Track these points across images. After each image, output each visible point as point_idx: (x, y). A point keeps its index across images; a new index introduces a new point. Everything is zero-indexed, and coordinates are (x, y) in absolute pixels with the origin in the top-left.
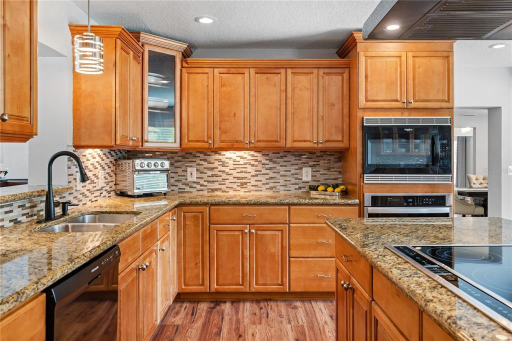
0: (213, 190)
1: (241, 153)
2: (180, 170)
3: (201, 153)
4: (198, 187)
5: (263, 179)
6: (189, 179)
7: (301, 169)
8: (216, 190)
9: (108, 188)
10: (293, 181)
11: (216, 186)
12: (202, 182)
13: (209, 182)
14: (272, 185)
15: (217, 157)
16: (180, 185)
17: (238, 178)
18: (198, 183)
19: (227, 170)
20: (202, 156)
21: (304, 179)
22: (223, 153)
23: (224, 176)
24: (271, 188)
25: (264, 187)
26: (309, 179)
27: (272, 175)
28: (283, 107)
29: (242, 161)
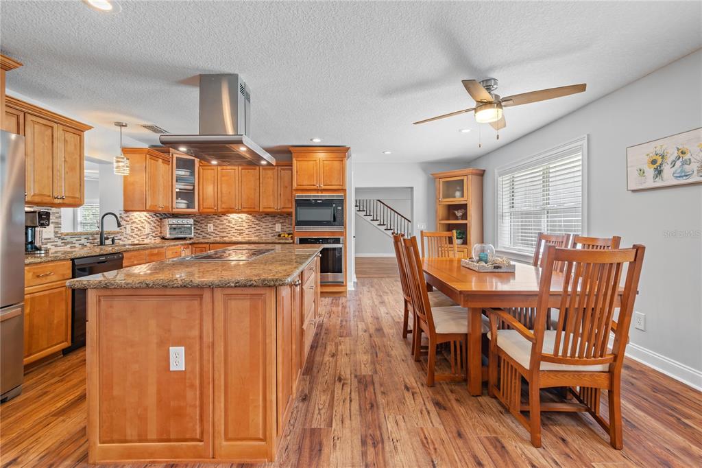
0: (223, 237)
1: (240, 215)
2: (203, 226)
3: (216, 215)
4: (214, 235)
5: (253, 230)
6: (209, 230)
7: (275, 224)
8: (225, 237)
9: (154, 234)
10: (271, 231)
11: (225, 234)
12: (216, 232)
13: (220, 232)
14: (257, 234)
15: (226, 217)
16: (204, 234)
17: (238, 230)
18: (214, 233)
19: (231, 225)
20: (216, 217)
21: (277, 230)
22: (229, 215)
23: (230, 229)
24: (257, 236)
25: (253, 236)
26: (280, 230)
27: (258, 228)
28: (258, 188)
29: (240, 220)
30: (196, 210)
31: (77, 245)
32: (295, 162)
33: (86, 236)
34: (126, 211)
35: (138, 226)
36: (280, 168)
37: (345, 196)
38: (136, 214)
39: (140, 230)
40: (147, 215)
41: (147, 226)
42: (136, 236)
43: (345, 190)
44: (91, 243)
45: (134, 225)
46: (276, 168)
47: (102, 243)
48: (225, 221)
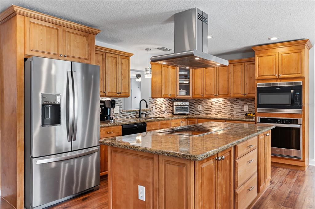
0: (208, 114)
1: (218, 99)
2: (196, 106)
3: (203, 99)
4: (202, 112)
5: (227, 110)
6: (199, 109)
7: (243, 106)
8: (209, 114)
10: (240, 111)
11: (209, 112)
12: (204, 110)
13: (206, 110)
14: (231, 113)
15: (209, 101)
16: (196, 112)
17: (217, 109)
18: (202, 111)
19: (213, 106)
20: (203, 100)
21: (245, 110)
22: (211, 99)
23: (212, 109)
24: (230, 114)
25: (227, 114)
26: (247, 110)
27: (231, 108)
28: (230, 80)
29: (219, 103)
30: (190, 96)
31: (129, 117)
32: (257, 58)
33: (133, 112)
34: (153, 98)
35: (159, 106)
36: (246, 63)
37: (303, 83)
38: (158, 99)
39: (160, 109)
40: (164, 100)
41: (164, 106)
42: (158, 112)
43: (304, 77)
44: (135, 116)
45: (157, 106)
46: (243, 64)
47: (140, 116)
48: (209, 103)
